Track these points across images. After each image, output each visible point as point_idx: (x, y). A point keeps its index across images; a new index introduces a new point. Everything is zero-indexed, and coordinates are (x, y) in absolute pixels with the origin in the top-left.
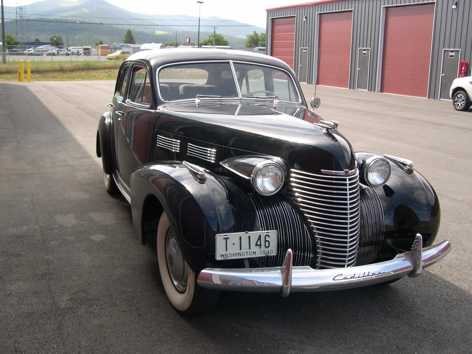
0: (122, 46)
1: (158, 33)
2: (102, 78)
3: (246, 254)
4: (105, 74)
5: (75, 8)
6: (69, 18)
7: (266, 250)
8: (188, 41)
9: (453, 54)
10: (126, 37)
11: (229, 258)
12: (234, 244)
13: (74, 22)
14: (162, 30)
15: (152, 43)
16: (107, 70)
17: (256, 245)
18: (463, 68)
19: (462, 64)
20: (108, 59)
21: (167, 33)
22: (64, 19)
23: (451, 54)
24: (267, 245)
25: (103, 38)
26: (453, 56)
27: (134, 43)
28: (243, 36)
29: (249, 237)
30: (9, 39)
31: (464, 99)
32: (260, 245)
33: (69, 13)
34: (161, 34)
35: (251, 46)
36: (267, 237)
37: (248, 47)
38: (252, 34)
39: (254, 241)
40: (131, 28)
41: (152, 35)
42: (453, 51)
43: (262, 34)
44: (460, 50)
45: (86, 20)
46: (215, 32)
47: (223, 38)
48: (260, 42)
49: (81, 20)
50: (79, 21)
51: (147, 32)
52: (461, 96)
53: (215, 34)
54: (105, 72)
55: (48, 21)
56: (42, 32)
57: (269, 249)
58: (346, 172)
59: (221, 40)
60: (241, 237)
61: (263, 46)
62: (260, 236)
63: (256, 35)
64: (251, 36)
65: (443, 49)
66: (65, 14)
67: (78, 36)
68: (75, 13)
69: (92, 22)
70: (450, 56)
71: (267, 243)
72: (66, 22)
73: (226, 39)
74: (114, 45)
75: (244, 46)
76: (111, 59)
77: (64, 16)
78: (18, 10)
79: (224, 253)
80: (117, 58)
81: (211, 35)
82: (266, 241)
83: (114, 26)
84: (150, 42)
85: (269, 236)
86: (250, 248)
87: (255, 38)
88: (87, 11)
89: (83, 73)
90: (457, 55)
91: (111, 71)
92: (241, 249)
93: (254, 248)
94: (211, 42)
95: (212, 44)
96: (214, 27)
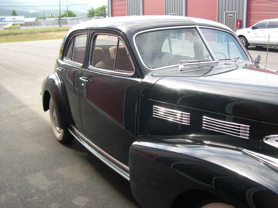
1: (31, 11)
2: (2, 41)
4: (4, 39)
8: (51, 15)
9: (231, 15)
14: (33, 10)
15: (29, 18)
16: (5, 36)
18: (239, 23)
19: (238, 21)
20: (4, 29)
21: (37, 11)
23: (230, 15)
26: (231, 16)
28: (85, 11)
31: (244, 42)
34: (33, 12)
35: (90, 17)
37: (88, 17)
38: (90, 9)
41: (27, 13)
42: (231, 13)
43: (96, 9)
44: (236, 12)
46: (68, 9)
47: (73, 12)
48: (96, 14)
51: (24, 11)
52: (242, 41)
53: (68, 10)
54: (4, 38)
59: (72, 14)
61: (97, 16)
63: (93, 10)
64: (90, 10)
65: (225, 12)
70: (230, 16)
73: (74, 13)
75: (87, 17)
76: (6, 29)
80: (10, 28)
81: (65, 11)
83: (3, 8)
87: (92, 11)
90: (234, 16)
91: (8, 36)
94: (66, 15)
95: (67, 17)
96: (67, 6)
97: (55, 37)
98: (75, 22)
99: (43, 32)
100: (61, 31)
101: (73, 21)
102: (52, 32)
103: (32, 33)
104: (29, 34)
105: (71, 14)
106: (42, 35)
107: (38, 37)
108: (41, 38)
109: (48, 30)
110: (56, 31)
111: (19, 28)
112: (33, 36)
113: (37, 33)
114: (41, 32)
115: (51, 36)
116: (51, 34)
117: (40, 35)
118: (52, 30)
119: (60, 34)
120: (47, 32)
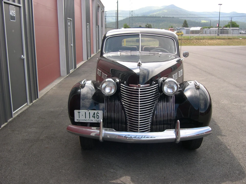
0: (181, 28)
1: (203, 21)
3: (88, 120)
5: (160, 10)
6: (157, 15)
7: (98, 120)
8: (218, 25)
10: (183, 24)
11: (81, 121)
12: (82, 115)
13: (159, 17)
14: (205, 20)
17: (93, 117)
21: (208, 22)
22: (155, 15)
24: (98, 117)
25: (174, 25)
27: (188, 27)
29: (90, 113)
30: (126, 26)
32: (95, 117)
33: (157, 13)
34: (204, 22)
36: (98, 114)
39: (91, 115)
40: (187, 19)
41: (199, 22)
45: (166, 16)
46: (231, 20)
47: (236, 23)
49: (163, 16)
50: (162, 16)
51: (197, 21)
55: (147, 17)
56: (144, 22)
57: (99, 119)
58: (139, 86)
60: (85, 112)
62: (94, 113)
66: (155, 13)
67: (161, 24)
68: (160, 13)
69: (169, 17)
71: (98, 116)
72: (156, 17)
74: (177, 28)
77: (155, 14)
78: (131, 12)
79: (78, 119)
81: (229, 22)
82: (97, 115)
83: (180, 18)
84: (197, 27)
85: (99, 113)
86: (90, 118)
88: (166, 11)
89: (154, 42)
92: (86, 118)
93: (92, 118)
94: (229, 26)
95: (230, 27)
96: (231, 17)
97: (207, 43)
98: (236, 32)
99: (198, 39)
100: (213, 39)
101: (234, 31)
102: (205, 40)
103: (189, 40)
104: (186, 40)
105: (234, 25)
106: (196, 41)
107: (193, 43)
108: (195, 44)
109: (202, 38)
110: (209, 39)
111: (182, 35)
112: (189, 42)
113: (192, 40)
114: (196, 39)
115: (204, 43)
116: (204, 41)
117: (195, 41)
118: (206, 38)
119: (212, 41)
120: (201, 39)
